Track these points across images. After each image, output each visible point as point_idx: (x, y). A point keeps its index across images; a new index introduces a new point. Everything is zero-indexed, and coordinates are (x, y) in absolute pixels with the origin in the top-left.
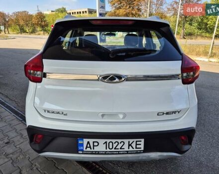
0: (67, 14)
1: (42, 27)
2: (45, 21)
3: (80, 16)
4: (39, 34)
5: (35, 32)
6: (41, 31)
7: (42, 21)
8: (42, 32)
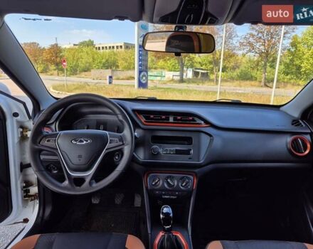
0: (95, 49)
1: (57, 64)
2: (61, 57)
3: (113, 52)
4: (51, 75)
5: (47, 72)
6: (55, 70)
7: (57, 57)
8: (56, 72)
